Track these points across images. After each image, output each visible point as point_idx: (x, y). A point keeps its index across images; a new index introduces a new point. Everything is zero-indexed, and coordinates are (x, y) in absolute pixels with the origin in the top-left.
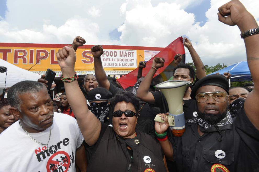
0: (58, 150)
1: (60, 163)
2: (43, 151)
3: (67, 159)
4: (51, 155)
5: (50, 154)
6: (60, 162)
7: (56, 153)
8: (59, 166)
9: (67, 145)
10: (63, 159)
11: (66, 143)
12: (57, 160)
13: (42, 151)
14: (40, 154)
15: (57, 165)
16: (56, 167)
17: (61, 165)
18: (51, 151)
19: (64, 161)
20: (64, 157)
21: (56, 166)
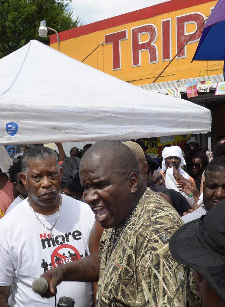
0: (66, 243)
1: (67, 260)
2: (49, 238)
3: (77, 257)
4: (57, 246)
5: (56, 244)
6: (67, 258)
7: (62, 246)
8: (65, 262)
9: (78, 239)
10: (71, 255)
11: (77, 237)
12: (64, 254)
13: (47, 237)
14: (45, 240)
15: (64, 260)
16: (62, 263)
17: (68, 262)
18: (58, 242)
19: (73, 258)
20: (72, 254)
21: (62, 261)
